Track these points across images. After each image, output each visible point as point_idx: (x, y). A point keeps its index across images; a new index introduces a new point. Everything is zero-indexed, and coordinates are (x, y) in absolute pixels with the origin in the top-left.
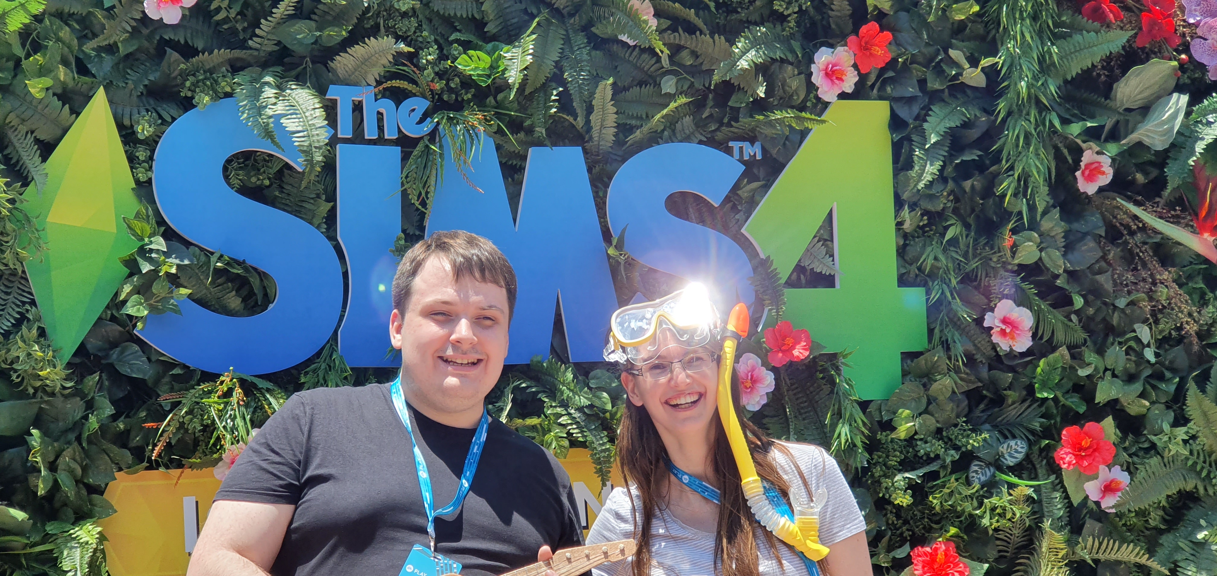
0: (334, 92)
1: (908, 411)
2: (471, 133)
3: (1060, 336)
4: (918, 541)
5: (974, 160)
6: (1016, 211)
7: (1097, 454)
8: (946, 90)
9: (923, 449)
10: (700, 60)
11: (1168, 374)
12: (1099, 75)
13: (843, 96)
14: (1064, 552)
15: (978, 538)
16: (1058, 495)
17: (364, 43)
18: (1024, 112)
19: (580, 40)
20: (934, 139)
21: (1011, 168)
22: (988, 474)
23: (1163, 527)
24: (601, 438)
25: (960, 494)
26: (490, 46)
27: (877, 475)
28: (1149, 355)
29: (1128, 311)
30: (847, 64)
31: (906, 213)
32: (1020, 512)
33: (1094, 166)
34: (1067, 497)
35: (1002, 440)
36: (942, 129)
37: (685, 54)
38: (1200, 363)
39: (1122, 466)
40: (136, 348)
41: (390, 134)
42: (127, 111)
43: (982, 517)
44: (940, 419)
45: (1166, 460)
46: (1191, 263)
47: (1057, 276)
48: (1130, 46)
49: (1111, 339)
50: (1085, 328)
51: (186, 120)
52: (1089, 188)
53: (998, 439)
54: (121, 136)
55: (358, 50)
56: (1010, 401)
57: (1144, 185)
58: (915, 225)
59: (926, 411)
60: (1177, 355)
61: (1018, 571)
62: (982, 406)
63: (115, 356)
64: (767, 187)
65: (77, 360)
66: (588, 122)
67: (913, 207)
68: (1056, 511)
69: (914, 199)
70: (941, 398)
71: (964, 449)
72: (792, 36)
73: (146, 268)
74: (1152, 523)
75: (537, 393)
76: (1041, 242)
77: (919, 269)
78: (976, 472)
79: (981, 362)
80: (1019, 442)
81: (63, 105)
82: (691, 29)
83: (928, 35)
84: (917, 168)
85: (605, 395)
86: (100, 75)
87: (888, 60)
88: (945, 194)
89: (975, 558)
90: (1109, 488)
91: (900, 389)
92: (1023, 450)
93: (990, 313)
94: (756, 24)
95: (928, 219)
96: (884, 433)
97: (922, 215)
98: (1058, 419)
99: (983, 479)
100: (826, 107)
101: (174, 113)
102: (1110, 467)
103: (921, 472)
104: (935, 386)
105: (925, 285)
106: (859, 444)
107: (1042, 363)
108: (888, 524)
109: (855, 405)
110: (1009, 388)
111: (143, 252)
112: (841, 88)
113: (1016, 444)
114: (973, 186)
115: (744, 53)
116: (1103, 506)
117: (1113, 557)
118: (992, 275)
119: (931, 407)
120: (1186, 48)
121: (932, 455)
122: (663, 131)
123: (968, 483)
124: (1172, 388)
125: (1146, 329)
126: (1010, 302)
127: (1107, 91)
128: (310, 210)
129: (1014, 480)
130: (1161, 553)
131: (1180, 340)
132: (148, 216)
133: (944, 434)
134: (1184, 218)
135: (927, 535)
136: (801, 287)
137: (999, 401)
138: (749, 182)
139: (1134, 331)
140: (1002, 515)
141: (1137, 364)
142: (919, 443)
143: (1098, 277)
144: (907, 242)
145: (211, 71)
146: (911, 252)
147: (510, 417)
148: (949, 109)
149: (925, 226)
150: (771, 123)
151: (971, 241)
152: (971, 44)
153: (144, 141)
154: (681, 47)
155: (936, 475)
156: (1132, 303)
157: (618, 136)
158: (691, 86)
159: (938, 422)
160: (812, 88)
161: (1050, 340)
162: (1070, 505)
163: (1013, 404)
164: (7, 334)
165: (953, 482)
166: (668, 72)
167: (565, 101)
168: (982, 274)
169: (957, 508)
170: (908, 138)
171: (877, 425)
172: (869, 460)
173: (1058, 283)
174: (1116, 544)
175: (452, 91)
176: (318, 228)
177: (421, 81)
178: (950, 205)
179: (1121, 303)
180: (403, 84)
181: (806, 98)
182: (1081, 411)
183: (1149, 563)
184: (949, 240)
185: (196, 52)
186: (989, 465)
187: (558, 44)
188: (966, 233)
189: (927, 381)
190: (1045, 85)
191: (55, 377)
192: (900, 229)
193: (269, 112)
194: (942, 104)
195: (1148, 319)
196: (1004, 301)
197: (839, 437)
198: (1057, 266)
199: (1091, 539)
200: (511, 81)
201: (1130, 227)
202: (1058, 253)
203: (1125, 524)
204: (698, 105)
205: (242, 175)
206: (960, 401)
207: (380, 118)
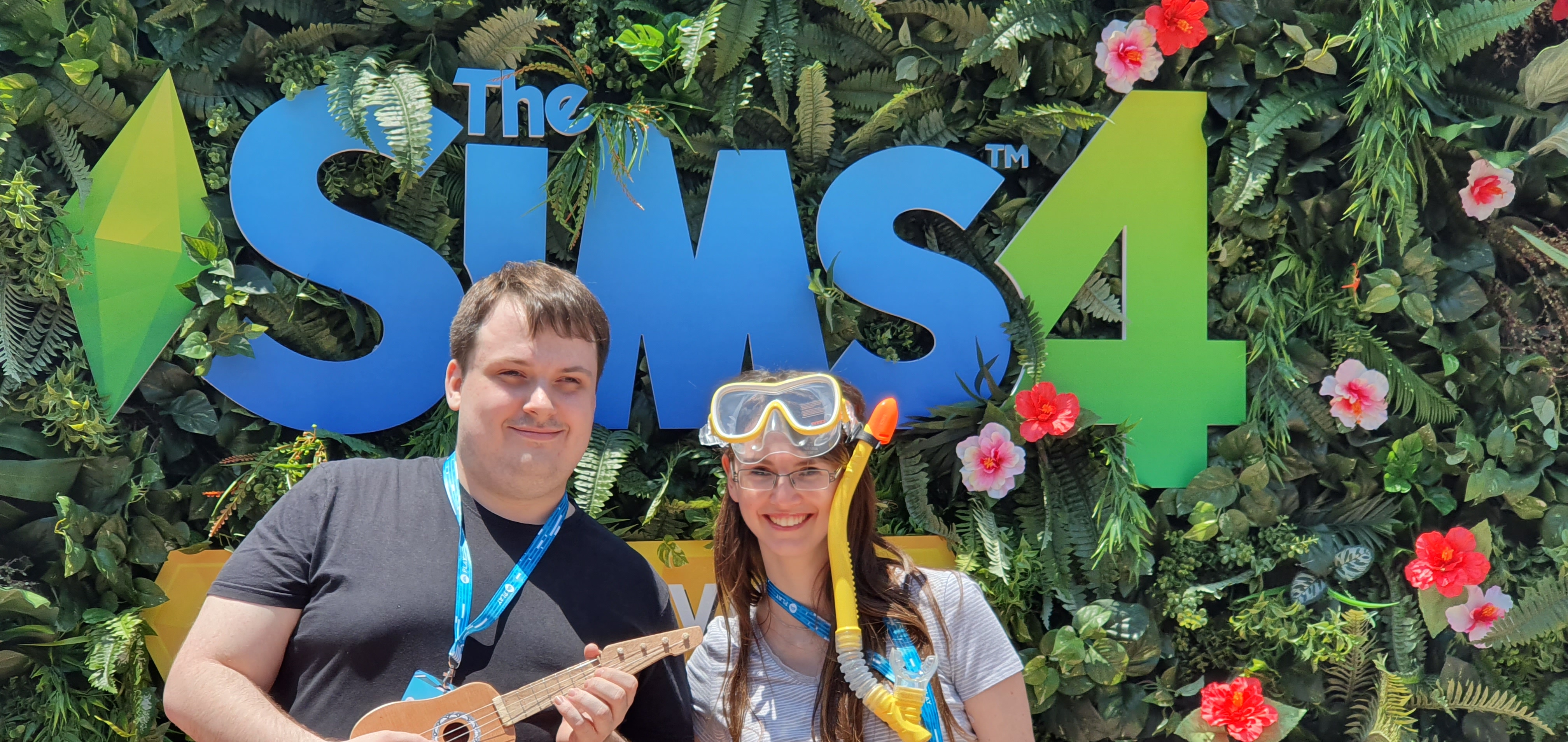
0: (463, 77)
1: (1208, 505)
2: (632, 133)
3: (1424, 410)
4: (1217, 674)
5: (1317, 172)
6: (1369, 242)
7: (1461, 570)
8: (1285, 81)
9: (1227, 554)
10: (952, 36)
12: (1502, 58)
13: (1141, 85)
14: (1407, 698)
15: (1299, 675)
16: (1411, 621)
17: (500, 14)
18: (1386, 111)
19: (788, 9)
20: (1259, 144)
21: (1368, 184)
22: (1318, 590)
23: (1557, 670)
25: (1273, 616)
26: (667, 19)
27: (1163, 586)
28: (1551, 439)
29: (1526, 379)
30: (1146, 43)
31: (1218, 242)
32: (1356, 643)
33: (1487, 182)
34: (1424, 626)
35: (1340, 546)
36: (1271, 131)
37: (932, 27)
39: (1503, 587)
40: (203, 397)
41: (536, 131)
42: (201, 100)
43: (1303, 647)
44: (1255, 516)
45: (1562, 581)
47: (1422, 331)
48: (1547, 19)
49: (1499, 416)
50: (1461, 403)
51: (273, 113)
52: (1482, 212)
53: (1335, 545)
54: (190, 132)
55: (493, 23)
56: (1354, 495)
57: (1560, 209)
58: (1235, 258)
59: (1237, 505)
61: (1354, 720)
62: (1320, 500)
63: (177, 407)
64: (1034, 204)
65: (132, 411)
66: (792, 118)
67: (1234, 231)
68: (1407, 644)
69: (1237, 223)
70: (1255, 488)
71: (1284, 557)
73: (208, 297)
74: (1543, 666)
75: (710, 467)
76: (1404, 285)
77: (1239, 316)
78: (1301, 587)
79: (1318, 441)
80: (1362, 550)
81: (117, 93)
83: (1260, 5)
84: (1234, 182)
86: (167, 55)
87: (1202, 38)
88: (1277, 217)
89: (1290, 701)
90: (1481, 616)
91: (1202, 475)
92: (1367, 562)
93: (1330, 377)
95: (1256, 250)
96: (1175, 533)
97: (1246, 244)
98: (1418, 520)
99: (1310, 597)
100: (1121, 99)
101: (259, 103)
102: (1484, 587)
103: (1221, 586)
104: (1247, 473)
105: (1246, 338)
106: (1137, 545)
107: (1396, 445)
108: (1177, 651)
109: (1135, 494)
110: (1353, 476)
111: (207, 278)
112: (1138, 74)
113: (1357, 553)
114: (1317, 207)
115: (1005, 27)
116: (1472, 639)
117: (1482, 707)
118: (1338, 326)
119: (1243, 499)
121: (1240, 564)
122: (900, 129)
123: (1288, 600)
125: (1549, 404)
126: (1357, 363)
127: (1512, 78)
128: (429, 228)
129: (1351, 600)
130: (1550, 705)
132: (217, 234)
133: (1260, 535)
135: (1229, 668)
136: (1075, 338)
137: (1340, 493)
138: (1010, 198)
139: (1531, 407)
140: (1332, 646)
141: (1536, 451)
142: (1223, 546)
143: (1482, 331)
144: (1225, 280)
145: (308, 51)
146: (1231, 293)
147: (669, 496)
148: (1286, 103)
149: (1249, 259)
150: (1037, 120)
151: (1311, 281)
152: (1322, 16)
153: (218, 139)
154: (927, 19)
155: (1241, 590)
156: (1532, 368)
157: (836, 135)
158: (939, 70)
159: (1252, 519)
160: (1099, 75)
161: (1412, 412)
162: (1427, 637)
163: (1359, 497)
164: (41, 377)
165: (1262, 600)
166: (907, 52)
167: (762, 89)
168: (1324, 324)
169: (1267, 635)
170: (1227, 142)
171: (1166, 522)
172: (1155, 567)
173: (1424, 339)
174: (1487, 690)
175: (617, 75)
176: (440, 250)
177: (574, 63)
178: (1283, 231)
179: (1513, 368)
180: (552, 67)
181: (1093, 88)
182: (1446, 511)
183: (1529, 718)
184: (1281, 278)
185: (288, 26)
186: (1319, 579)
187: (758, 15)
188: (1305, 269)
189: (1239, 464)
190: (1416, 72)
191: (92, 432)
192: (1215, 263)
193: (363, 103)
194: (1276, 96)
195: (1551, 391)
196: (1350, 361)
197: (1108, 536)
198: (1424, 316)
199: (1452, 683)
200: (685, 65)
201: (1538, 265)
202: (1425, 299)
203: (1504, 664)
204: (948, 92)
205: (343, 182)
206: (1287, 493)
207: (522, 110)
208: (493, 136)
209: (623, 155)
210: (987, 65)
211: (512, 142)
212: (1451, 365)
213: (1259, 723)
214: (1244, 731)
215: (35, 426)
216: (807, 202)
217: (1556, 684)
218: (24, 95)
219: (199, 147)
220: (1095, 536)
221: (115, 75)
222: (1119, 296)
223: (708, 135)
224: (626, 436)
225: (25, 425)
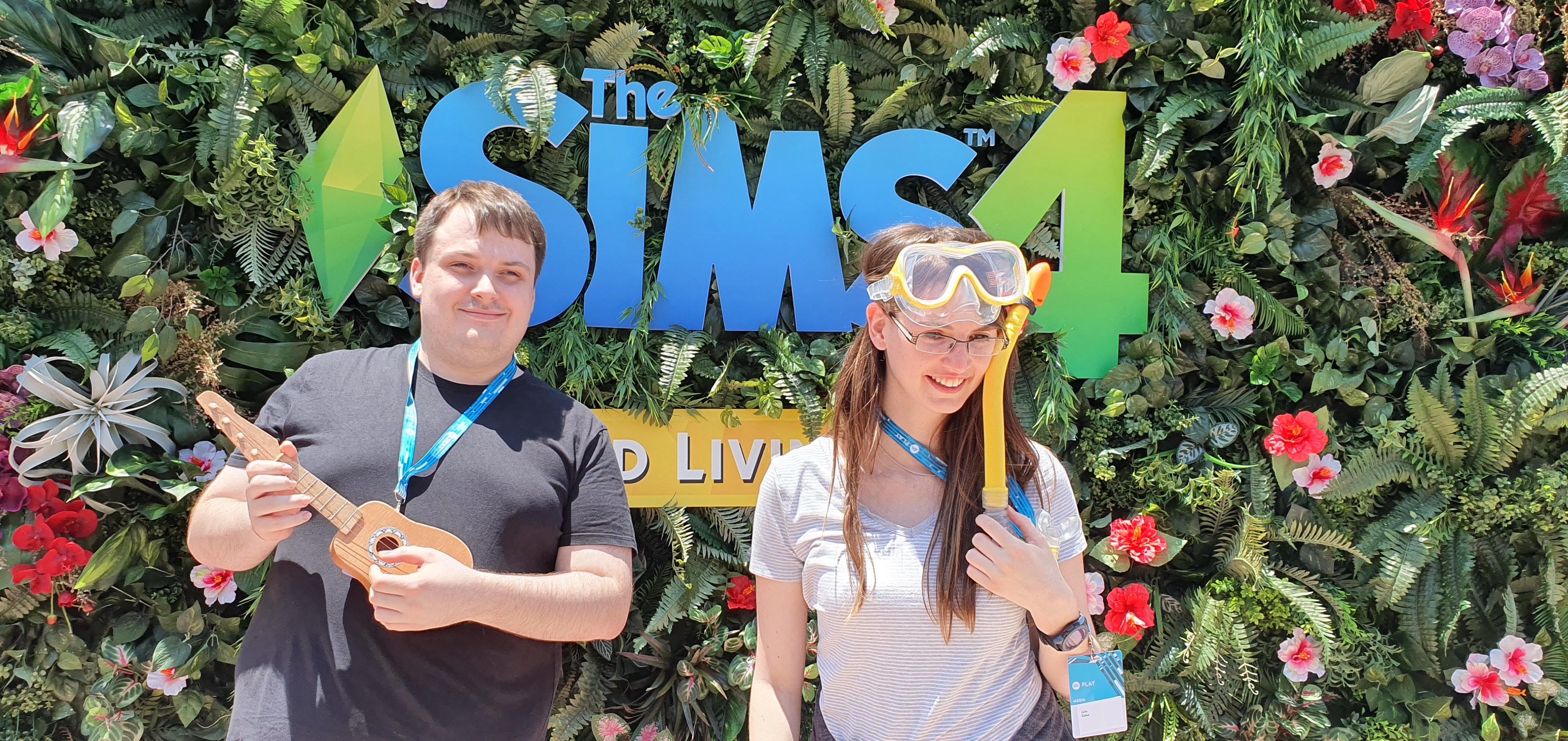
0: (588, 75)
1: (1118, 391)
2: (707, 114)
3: (1281, 325)
4: (1121, 513)
5: (1206, 151)
6: (1244, 202)
7: (1305, 443)
8: (1185, 83)
9: (1131, 427)
10: (942, 50)
11: (1392, 368)
12: (1347, 69)
13: (1079, 86)
14: (1264, 535)
15: (1182, 515)
16: (1266, 478)
17: (614, 28)
18: (1261, 104)
19: (823, 28)
20: (1165, 128)
21: (1245, 159)
22: (1197, 454)
23: (1372, 515)
24: (813, 402)
25: (1164, 472)
26: (735, 34)
27: (1084, 449)
28: (1374, 348)
29: (1356, 304)
30: (1083, 54)
31: (1132, 202)
32: (1225, 493)
33: (1332, 160)
34: (1275, 481)
35: (1214, 422)
36: (1175, 119)
37: (927, 44)
38: (1428, 358)
39: (1334, 455)
40: (400, 300)
41: (640, 116)
42: (400, 87)
43: (1185, 495)
44: (1152, 400)
45: (1379, 452)
46: (1427, 259)
47: (1282, 268)
48: (1382, 39)
49: (1335, 331)
50: (1308, 320)
51: (451, 97)
52: (1327, 182)
53: (1210, 422)
54: (392, 111)
55: (608, 34)
56: (1225, 386)
57: (1386, 181)
58: (1143, 213)
59: (1139, 392)
60: (1405, 349)
61: (1220, 547)
62: (1199, 389)
63: (380, 307)
64: (998, 172)
65: (349, 309)
66: (824, 107)
67: (1142, 194)
68: (1262, 494)
69: (1145, 188)
70: (1154, 380)
71: (1173, 429)
72: (1033, 27)
73: (398, 228)
74: (1361, 512)
75: (760, 357)
76: (1269, 234)
77: (1145, 256)
79: (1201, 346)
80: (1230, 426)
81: (338, 81)
82: (933, 19)
83: (1169, 27)
84: (1145, 156)
85: (821, 363)
86: (377, 55)
87: (1125, 51)
88: (1175, 183)
89: (1175, 533)
90: (1318, 476)
91: (1114, 370)
92: (1235, 434)
93: (1211, 301)
94: (999, 15)
95: (1158, 209)
96: (1094, 411)
97: (1152, 204)
98: (1273, 405)
99: (1191, 459)
100: (1064, 96)
101: (442, 91)
102: (1321, 455)
103: (1126, 449)
104: (1148, 369)
105: (1150, 271)
106: (1066, 419)
107: (1260, 351)
108: (1092, 495)
109: (1066, 383)
110: (1225, 373)
111: (398, 215)
112: (1076, 78)
113: (1227, 428)
114: (1205, 177)
115: (981, 42)
116: (1311, 492)
117: (1316, 541)
118: (1218, 264)
119: (1144, 387)
120: (1443, 41)
121: (1140, 434)
122: (903, 118)
123: (1175, 461)
124: (1394, 382)
125: (1373, 322)
126: (1232, 291)
127: (1354, 84)
128: (563, 184)
129: (1222, 462)
130: (1366, 541)
131: (1409, 334)
132: (408, 183)
133: (1156, 414)
134: (1423, 214)
135: (1129, 508)
137: (1214, 385)
138: (981, 168)
139: (1360, 324)
140: (1207, 494)
141: (1361, 356)
143: (1325, 269)
144: (1135, 229)
145: (477, 54)
146: (1138, 239)
147: (729, 378)
148: (1185, 99)
149: (1154, 214)
150: (1002, 110)
151: (1199, 230)
152: (1214, 37)
153: (412, 115)
154: (924, 38)
155: (1142, 452)
156: (1361, 296)
157: (856, 122)
158: (932, 75)
159: (1150, 402)
160: (1048, 77)
161: (1271, 328)
162: (1277, 489)
163: (1229, 388)
164: (282, 283)
165: (1157, 461)
166: (909, 61)
167: (802, 85)
168: (1207, 262)
169: (1160, 486)
170: (1141, 129)
171: (1087, 403)
172: (1079, 435)
173: (1283, 273)
174: (1321, 529)
175: (700, 75)
176: (570, 200)
177: (667, 64)
178: (1180, 194)
179: (1348, 296)
180: (652, 68)
181: (1042, 89)
182: (1296, 400)
183: (1351, 551)
184: (1175, 229)
185: (461, 36)
186: (1198, 446)
187: (802, 32)
188: (1194, 222)
189: (1142, 362)
190: (1284, 76)
191: (313, 324)
192: (1128, 217)
193: (508, 87)
194: (1178, 95)
195: (1375, 313)
196: (1227, 289)
197: (1045, 412)
198: (1283, 257)
199: (1295, 523)
200: (746, 64)
201: (1367, 221)
202: (1286, 245)
203: (1332, 511)
204: (938, 93)
205: (502, 149)
206: (1175, 383)
207: (631, 100)
208: (609, 118)
209: (700, 130)
210: (966, 71)
211: (624, 122)
212: (1303, 293)
213: (1153, 549)
214: (1142, 555)
215: (277, 318)
216: (834, 171)
217: (1371, 526)
218: (270, 82)
219: (398, 122)
220: (1035, 412)
221: (338, 69)
222: (1059, 241)
223: (763, 120)
224: (700, 335)
225: (272, 318)
